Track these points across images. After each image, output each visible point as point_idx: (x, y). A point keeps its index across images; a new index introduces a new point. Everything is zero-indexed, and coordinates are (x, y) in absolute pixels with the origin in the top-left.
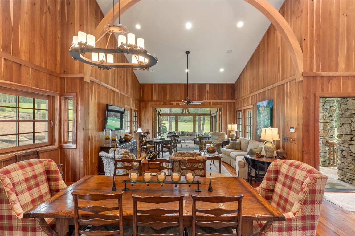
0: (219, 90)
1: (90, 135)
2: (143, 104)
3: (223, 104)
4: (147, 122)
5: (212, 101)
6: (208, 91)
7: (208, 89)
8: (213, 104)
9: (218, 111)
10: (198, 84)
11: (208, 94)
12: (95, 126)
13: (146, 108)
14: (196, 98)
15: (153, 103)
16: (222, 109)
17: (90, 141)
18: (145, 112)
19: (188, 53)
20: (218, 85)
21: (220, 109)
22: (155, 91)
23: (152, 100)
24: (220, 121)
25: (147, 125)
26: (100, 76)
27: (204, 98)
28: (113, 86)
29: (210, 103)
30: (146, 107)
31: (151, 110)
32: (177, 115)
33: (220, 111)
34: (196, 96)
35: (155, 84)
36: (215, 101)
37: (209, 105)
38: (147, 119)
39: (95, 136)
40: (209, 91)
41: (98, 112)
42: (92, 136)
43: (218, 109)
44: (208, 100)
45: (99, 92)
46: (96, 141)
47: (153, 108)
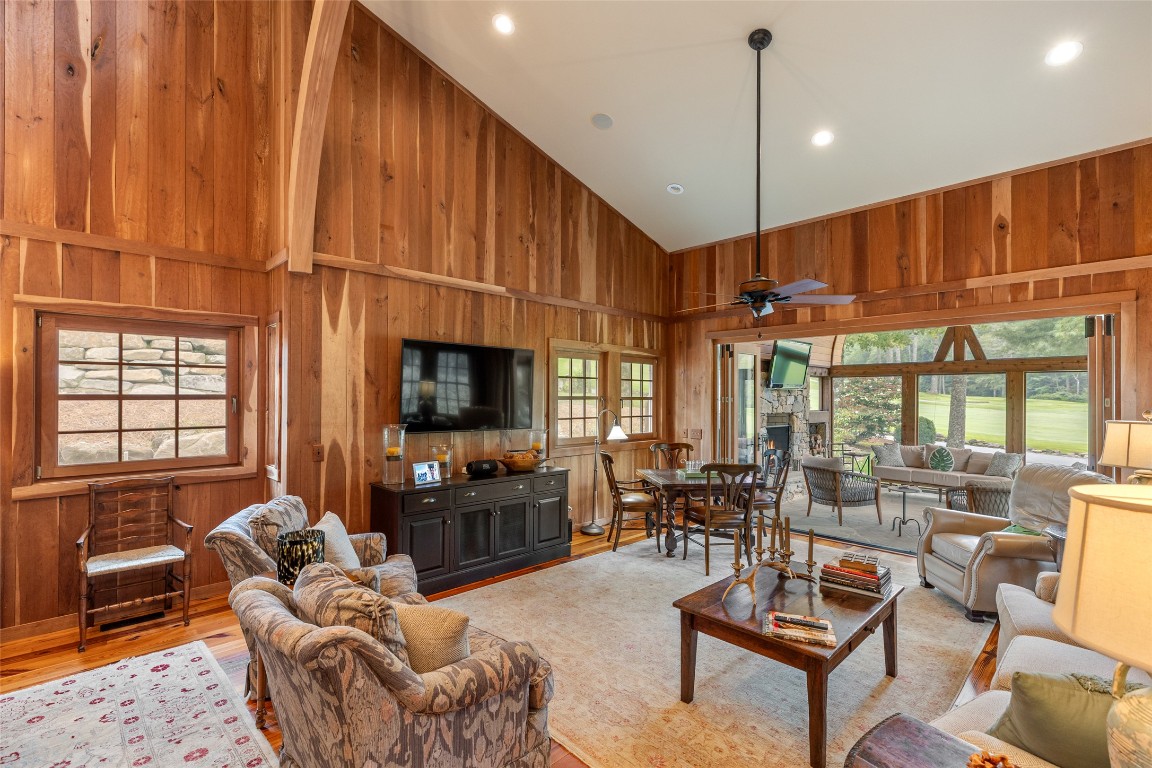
0: (1095, 197)
1: (326, 443)
2: (679, 330)
3: (1130, 281)
4: (692, 402)
5: (1031, 277)
6: (1000, 217)
7: (1002, 205)
8: (1045, 291)
9: (1090, 332)
10: (932, 197)
11: (1004, 237)
12: (355, 413)
13: (689, 345)
14: (924, 271)
15: (715, 323)
16: (1126, 321)
17: (324, 465)
18: (688, 361)
19: (760, 39)
20: (1086, 164)
21: (1108, 318)
22: (722, 271)
23: (711, 312)
24: (1108, 394)
25: (692, 413)
26: (383, 250)
27: (977, 267)
28: (473, 274)
29: (1018, 288)
30: (689, 343)
31: (705, 349)
32: (913, 369)
33: (1108, 332)
34: (924, 263)
35: (723, 244)
36: (1060, 273)
37: (1014, 300)
38: (693, 389)
39: (355, 447)
40: (1008, 217)
41: (372, 369)
42: (335, 446)
43: (1090, 322)
44: (1001, 271)
45: (378, 303)
46: (362, 464)
47: (715, 342)
